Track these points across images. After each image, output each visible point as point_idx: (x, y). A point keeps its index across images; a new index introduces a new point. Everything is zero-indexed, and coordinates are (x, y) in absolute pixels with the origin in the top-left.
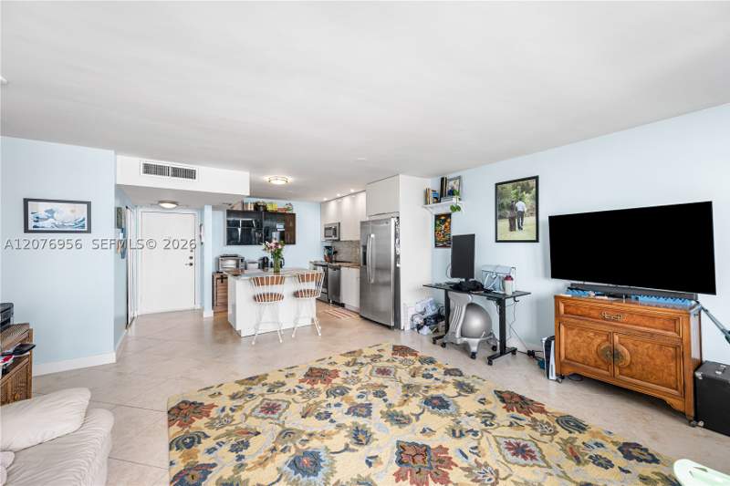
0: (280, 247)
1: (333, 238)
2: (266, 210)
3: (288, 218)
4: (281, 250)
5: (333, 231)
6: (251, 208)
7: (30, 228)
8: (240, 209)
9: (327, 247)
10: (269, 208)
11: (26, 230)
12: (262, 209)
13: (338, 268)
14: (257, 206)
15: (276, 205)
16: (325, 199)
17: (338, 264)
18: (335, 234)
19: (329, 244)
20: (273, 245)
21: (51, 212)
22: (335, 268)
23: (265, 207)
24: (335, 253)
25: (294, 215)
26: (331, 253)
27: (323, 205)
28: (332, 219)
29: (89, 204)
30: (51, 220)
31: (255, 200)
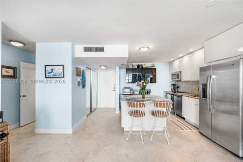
0: (145, 84)
1: (177, 79)
2: (142, 67)
3: (153, 70)
4: (145, 86)
5: (177, 76)
6: (136, 67)
7: (47, 76)
8: (131, 68)
9: (173, 84)
10: (144, 67)
11: (46, 77)
12: (140, 67)
13: (181, 97)
14: (138, 66)
15: (147, 65)
16: (172, 60)
17: (180, 94)
18: (178, 78)
19: (174, 83)
20: (141, 83)
21: (52, 70)
22: (178, 96)
23: (142, 66)
24: (178, 87)
25: (155, 69)
26: (175, 88)
27: (171, 63)
28: (176, 70)
29: (63, 66)
30: (52, 73)
31: (138, 64)
